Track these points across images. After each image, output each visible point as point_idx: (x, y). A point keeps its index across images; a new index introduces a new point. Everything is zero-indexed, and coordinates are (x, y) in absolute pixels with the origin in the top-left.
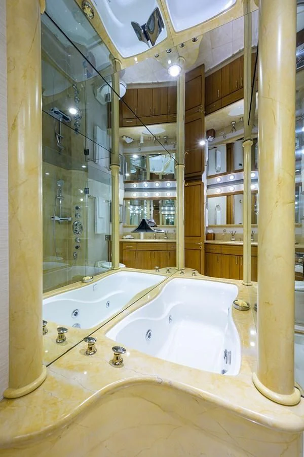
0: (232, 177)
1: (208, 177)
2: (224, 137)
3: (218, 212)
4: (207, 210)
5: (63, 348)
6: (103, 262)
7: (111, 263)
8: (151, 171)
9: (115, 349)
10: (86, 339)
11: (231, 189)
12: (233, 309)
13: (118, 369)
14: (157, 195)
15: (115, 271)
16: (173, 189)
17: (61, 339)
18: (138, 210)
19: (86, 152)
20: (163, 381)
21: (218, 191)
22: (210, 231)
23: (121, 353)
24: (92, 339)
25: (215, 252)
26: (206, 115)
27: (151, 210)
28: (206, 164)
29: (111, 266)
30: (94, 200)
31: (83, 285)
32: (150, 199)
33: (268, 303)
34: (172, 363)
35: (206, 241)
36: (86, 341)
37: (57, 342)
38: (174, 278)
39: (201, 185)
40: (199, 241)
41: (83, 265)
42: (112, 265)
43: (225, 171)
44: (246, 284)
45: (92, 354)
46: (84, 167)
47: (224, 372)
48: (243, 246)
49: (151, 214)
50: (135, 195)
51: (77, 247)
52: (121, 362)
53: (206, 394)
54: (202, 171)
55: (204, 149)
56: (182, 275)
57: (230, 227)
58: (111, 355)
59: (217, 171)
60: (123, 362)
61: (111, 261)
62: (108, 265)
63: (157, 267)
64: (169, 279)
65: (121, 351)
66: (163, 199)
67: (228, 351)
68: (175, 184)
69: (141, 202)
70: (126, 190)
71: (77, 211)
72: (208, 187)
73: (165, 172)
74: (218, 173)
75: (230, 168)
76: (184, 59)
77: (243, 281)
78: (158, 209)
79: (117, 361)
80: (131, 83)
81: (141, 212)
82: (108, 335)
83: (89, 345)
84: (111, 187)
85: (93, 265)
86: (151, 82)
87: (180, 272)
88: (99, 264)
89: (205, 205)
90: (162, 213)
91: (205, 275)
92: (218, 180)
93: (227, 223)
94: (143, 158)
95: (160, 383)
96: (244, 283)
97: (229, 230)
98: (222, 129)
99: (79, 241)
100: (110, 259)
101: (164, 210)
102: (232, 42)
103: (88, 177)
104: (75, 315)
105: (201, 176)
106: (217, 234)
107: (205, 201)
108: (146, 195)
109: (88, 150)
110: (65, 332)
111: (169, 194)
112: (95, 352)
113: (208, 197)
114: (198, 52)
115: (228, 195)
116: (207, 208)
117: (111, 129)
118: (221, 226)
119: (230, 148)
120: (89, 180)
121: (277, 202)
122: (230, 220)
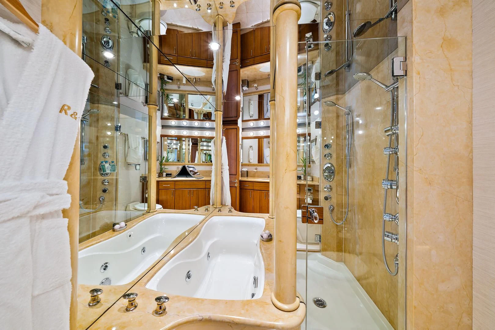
0: (262, 123)
1: (243, 121)
2: (257, 88)
3: (251, 151)
4: (242, 150)
5: (98, 310)
6: (136, 204)
7: (146, 204)
8: (190, 107)
9: (158, 299)
10: (125, 296)
11: (262, 133)
12: (260, 241)
13: (162, 318)
14: (196, 133)
15: (152, 214)
16: (212, 129)
17: (95, 301)
18: (176, 144)
19: (118, 86)
20: (204, 317)
21: (251, 134)
22: (245, 169)
23: (164, 302)
24: (132, 294)
25: (248, 188)
26: (242, 67)
27: (189, 145)
28: (241, 110)
29: (146, 208)
30: (126, 137)
31: (114, 235)
32: (188, 137)
33: (281, 241)
34: (211, 300)
35: (240, 179)
36: (125, 298)
37: (89, 305)
38: (212, 217)
39: (237, 129)
40: (235, 179)
41: (112, 210)
42: (148, 207)
43: (257, 118)
44: (271, 217)
45: (132, 310)
46: (115, 103)
47: (253, 295)
48: (269, 183)
49: (189, 149)
50: (173, 132)
51: (104, 191)
52: (165, 310)
53: (239, 319)
54: (238, 116)
55: (240, 102)
56: (219, 213)
57: (261, 166)
58: (154, 305)
59: (250, 117)
60: (166, 310)
61: (146, 202)
62: (143, 207)
63: (196, 207)
64: (208, 218)
65: (164, 300)
66: (201, 138)
67: (256, 277)
68: (214, 125)
69: (179, 138)
70: (163, 127)
71: (106, 150)
72: (243, 129)
73: (204, 109)
74: (252, 118)
75: (261, 116)
76: (222, 18)
77: (268, 214)
78: (197, 144)
79: (160, 311)
80: (172, 24)
81: (178, 147)
82: (148, 286)
83: (129, 301)
84: (148, 124)
85: (124, 208)
86: (191, 27)
87: (218, 210)
88: (131, 207)
89: (240, 146)
90: (201, 148)
91: (240, 211)
92: (251, 124)
93: (259, 163)
94: (182, 97)
95: (201, 320)
96: (270, 216)
97: (261, 169)
98: (254, 81)
99: (107, 184)
100: (144, 200)
101: (203, 146)
102: (262, 12)
103: (119, 113)
104: (104, 269)
105: (237, 121)
106: (250, 171)
107: (240, 142)
108: (185, 133)
109: (121, 84)
110: (99, 293)
111: (207, 134)
112: (136, 307)
113: (243, 138)
114: (234, 15)
115: (260, 139)
116: (242, 148)
117: (148, 65)
118: (254, 165)
119: (261, 97)
120: (121, 116)
121: (286, 170)
122: (261, 160)
